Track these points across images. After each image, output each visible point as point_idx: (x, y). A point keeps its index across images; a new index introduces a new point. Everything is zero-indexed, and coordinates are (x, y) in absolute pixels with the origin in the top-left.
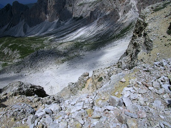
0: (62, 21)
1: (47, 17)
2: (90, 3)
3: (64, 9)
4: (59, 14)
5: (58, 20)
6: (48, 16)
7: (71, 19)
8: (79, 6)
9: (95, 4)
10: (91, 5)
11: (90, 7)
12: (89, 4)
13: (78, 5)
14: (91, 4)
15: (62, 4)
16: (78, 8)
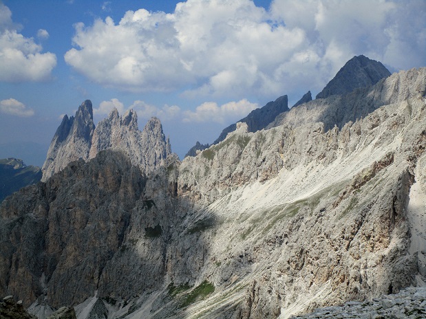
0: (113, 302)
1: (43, 285)
2: (243, 218)
3: (124, 247)
4: (100, 273)
5: (94, 300)
6: (48, 281)
7: (156, 295)
8: (192, 231)
9: (269, 227)
10: (249, 231)
11: (244, 237)
12: (239, 221)
13: (190, 226)
14: (246, 225)
15: (112, 225)
16: (187, 245)
